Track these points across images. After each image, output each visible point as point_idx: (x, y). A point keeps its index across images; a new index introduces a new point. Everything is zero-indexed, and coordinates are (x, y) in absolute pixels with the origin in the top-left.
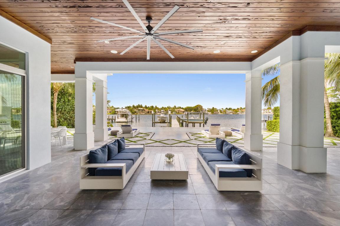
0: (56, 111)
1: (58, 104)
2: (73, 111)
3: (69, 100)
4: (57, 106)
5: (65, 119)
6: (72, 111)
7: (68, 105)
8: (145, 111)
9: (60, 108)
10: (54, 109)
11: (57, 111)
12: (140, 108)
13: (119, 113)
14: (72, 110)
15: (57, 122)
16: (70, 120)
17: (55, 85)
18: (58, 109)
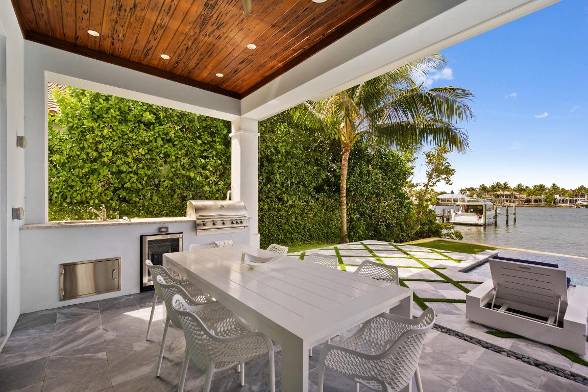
0: (345, 195)
1: (348, 179)
2: (377, 196)
3: (368, 171)
4: (347, 185)
5: (362, 214)
6: (374, 196)
7: (367, 182)
8: (516, 198)
9: (352, 189)
10: (341, 192)
11: (347, 196)
12: (500, 192)
13: (458, 203)
14: (375, 193)
15: (347, 220)
16: (370, 217)
17: (343, 135)
18: (348, 191)
